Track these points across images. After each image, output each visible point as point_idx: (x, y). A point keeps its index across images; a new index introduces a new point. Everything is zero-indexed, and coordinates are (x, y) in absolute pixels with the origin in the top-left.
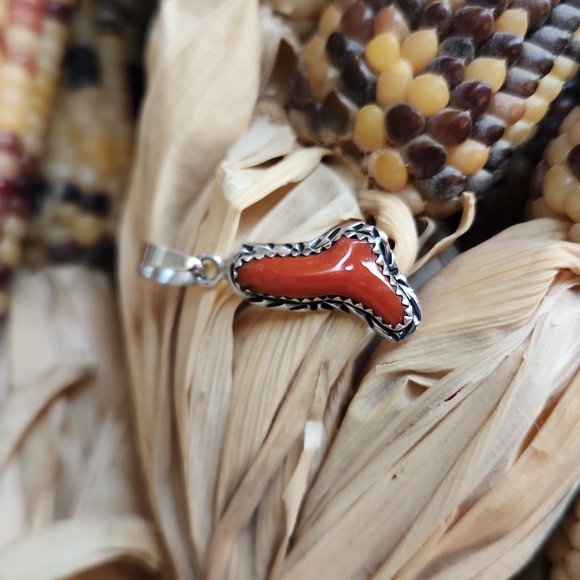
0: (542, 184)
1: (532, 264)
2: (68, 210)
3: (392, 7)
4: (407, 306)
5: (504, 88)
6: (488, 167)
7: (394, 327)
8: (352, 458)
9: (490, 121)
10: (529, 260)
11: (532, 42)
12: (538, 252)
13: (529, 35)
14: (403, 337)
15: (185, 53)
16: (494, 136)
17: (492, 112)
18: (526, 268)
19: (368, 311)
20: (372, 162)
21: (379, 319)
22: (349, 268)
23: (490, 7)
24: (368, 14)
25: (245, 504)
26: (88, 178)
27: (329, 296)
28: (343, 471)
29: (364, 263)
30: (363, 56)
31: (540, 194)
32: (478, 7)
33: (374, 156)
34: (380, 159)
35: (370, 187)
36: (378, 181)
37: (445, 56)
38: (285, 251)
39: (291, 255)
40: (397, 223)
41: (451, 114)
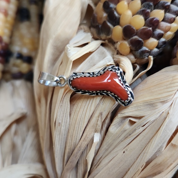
2: (19, 62)
4: (129, 94)
5: (163, 20)
6: (157, 47)
7: (124, 101)
9: (158, 31)
10: (171, 79)
11: (173, 4)
12: (175, 76)
13: (172, 2)
14: (127, 105)
15: (56, 9)
16: (160, 36)
17: (159, 28)
18: (170, 82)
19: (115, 96)
20: (118, 45)
21: (119, 98)
22: (109, 81)
26: (25, 51)
27: (102, 91)
29: (114, 79)
30: (115, 9)
31: (175, 57)
33: (119, 43)
34: (121, 44)
35: (117, 54)
36: (120, 52)
37: (143, 9)
38: (88, 75)
39: (89, 76)
40: (126, 66)
41: (145, 29)
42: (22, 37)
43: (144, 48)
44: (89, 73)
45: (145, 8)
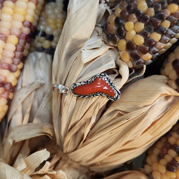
0: (165, 66)
1: (155, 91)
3: (134, 14)
5: (160, 41)
6: (151, 59)
8: (102, 126)
9: (154, 49)
10: (155, 89)
11: (171, 29)
12: (158, 88)
13: (170, 27)
16: (154, 53)
17: (155, 47)
18: (153, 92)
20: (121, 53)
21: (109, 96)
23: (160, 20)
24: (127, 14)
25: (75, 130)
26: (48, 30)
28: (99, 128)
30: (124, 26)
31: (164, 68)
32: (157, 19)
33: (122, 52)
34: (123, 53)
35: (120, 59)
36: (122, 58)
37: (145, 31)
38: (83, 84)
39: (85, 84)
40: (124, 72)
41: (144, 47)
42: (47, 17)
43: (140, 60)
44: (84, 82)
45: (147, 31)
